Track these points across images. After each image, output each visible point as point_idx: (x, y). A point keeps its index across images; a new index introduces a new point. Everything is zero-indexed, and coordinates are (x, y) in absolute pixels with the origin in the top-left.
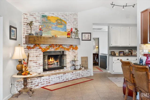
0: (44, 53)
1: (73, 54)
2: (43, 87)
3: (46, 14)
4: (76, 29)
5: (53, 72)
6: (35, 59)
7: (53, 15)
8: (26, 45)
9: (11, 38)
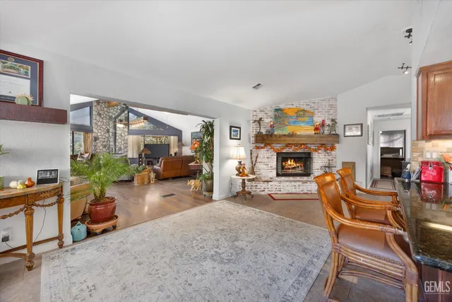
0: (277, 153)
1: (327, 157)
2: (270, 195)
3: (282, 106)
4: (333, 120)
5: (291, 178)
6: (266, 160)
7: (291, 107)
8: (254, 145)
9: (231, 138)
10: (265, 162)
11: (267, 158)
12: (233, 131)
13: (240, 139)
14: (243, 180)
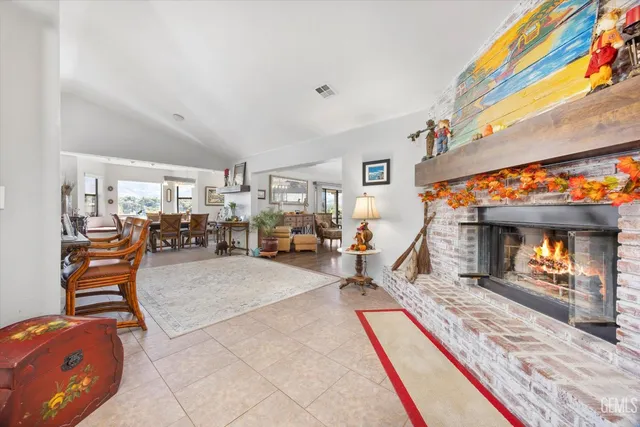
9: (365, 183)
10: (445, 235)
11: (450, 224)
12: (371, 170)
13: (388, 182)
14: (359, 256)
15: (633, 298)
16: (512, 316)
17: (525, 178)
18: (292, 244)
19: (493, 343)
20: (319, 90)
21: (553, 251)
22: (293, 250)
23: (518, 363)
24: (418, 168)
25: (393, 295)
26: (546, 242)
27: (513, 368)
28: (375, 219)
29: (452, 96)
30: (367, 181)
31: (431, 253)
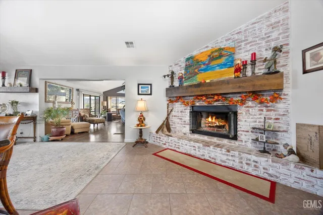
1: (265, 113)
7: (205, 50)
10: (179, 117)
11: (181, 112)
12: (142, 87)
13: (151, 94)
14: (141, 129)
15: (241, 128)
16: (209, 140)
17: (216, 97)
18: (72, 129)
19: (216, 148)
20: (127, 43)
21: (212, 119)
22: (72, 133)
23: (225, 150)
24: (167, 90)
25: (158, 144)
26: (210, 117)
27: (224, 153)
28: (147, 111)
29: (183, 65)
30: (140, 93)
31: (171, 124)
